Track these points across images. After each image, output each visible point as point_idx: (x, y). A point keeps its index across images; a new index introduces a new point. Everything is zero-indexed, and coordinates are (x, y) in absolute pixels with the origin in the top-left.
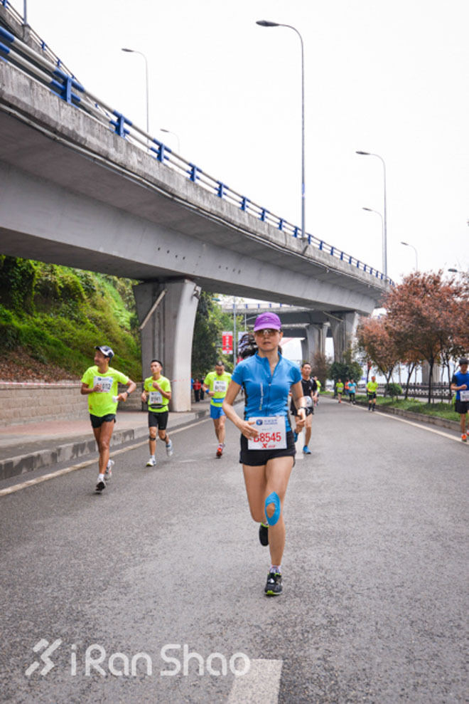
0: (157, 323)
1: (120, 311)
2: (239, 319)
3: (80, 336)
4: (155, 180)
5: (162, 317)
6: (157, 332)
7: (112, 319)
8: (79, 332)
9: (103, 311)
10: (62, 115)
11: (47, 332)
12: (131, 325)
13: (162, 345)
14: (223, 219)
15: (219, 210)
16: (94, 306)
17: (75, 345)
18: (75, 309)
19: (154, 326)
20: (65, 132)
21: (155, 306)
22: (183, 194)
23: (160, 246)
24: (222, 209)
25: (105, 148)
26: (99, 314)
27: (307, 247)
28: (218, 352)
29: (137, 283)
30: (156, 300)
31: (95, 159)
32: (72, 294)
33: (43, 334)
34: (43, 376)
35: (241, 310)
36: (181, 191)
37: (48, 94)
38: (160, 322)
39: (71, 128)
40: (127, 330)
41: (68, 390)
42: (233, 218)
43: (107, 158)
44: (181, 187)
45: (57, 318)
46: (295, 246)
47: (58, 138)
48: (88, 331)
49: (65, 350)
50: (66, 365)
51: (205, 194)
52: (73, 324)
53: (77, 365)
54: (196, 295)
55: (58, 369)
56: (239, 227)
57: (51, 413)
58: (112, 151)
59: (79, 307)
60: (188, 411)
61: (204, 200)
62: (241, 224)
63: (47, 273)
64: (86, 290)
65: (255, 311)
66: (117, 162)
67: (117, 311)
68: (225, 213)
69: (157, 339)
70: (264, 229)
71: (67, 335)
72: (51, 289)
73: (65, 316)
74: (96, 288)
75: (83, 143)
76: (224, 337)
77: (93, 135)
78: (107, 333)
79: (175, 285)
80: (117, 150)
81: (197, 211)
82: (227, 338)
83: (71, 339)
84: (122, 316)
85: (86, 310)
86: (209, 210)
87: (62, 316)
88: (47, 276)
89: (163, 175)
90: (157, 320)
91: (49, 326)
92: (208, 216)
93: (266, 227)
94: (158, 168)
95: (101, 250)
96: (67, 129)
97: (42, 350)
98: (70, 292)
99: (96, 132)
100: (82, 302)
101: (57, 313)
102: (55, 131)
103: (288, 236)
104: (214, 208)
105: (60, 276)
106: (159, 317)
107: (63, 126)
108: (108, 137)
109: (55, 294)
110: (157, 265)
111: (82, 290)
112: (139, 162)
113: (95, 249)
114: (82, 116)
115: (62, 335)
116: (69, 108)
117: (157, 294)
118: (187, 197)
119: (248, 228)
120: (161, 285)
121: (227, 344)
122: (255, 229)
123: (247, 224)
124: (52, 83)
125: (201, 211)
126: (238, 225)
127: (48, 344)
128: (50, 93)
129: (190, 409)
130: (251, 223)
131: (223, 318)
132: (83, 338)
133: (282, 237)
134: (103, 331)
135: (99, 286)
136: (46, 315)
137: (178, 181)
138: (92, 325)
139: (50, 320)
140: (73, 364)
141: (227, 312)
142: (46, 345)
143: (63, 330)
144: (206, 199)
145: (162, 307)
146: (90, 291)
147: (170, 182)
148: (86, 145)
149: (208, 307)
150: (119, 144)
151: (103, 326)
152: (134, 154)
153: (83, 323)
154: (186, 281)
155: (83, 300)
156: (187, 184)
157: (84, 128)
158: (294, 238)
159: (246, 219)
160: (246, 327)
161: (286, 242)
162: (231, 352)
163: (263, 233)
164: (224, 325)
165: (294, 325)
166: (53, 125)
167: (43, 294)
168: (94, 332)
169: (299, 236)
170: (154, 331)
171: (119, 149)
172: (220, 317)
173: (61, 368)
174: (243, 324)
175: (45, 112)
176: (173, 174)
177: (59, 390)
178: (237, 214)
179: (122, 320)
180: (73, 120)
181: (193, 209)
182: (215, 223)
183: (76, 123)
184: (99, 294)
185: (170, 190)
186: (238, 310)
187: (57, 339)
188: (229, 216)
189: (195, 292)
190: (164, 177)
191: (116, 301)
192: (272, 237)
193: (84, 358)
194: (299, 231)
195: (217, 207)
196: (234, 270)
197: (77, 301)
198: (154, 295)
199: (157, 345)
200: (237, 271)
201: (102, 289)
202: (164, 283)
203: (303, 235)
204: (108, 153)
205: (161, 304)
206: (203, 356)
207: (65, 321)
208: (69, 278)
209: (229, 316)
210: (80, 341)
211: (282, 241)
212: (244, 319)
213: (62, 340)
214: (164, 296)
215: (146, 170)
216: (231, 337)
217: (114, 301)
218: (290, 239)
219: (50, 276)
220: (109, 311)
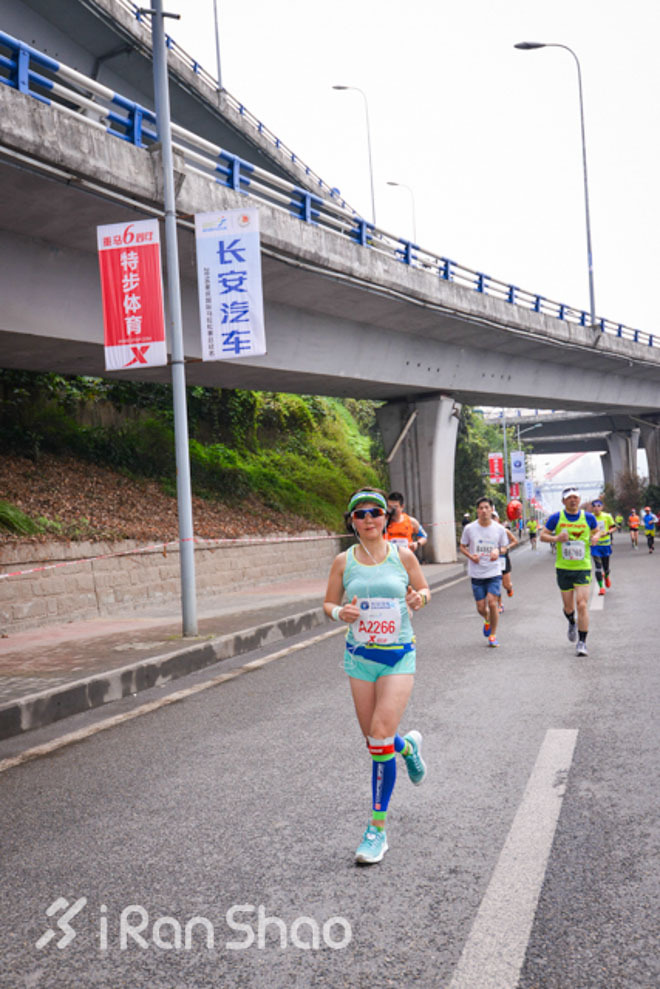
0: (408, 454)
1: (354, 436)
2: (509, 432)
3: (313, 474)
4: (405, 288)
5: (413, 445)
6: (408, 465)
7: (347, 449)
8: (311, 469)
9: (336, 440)
10: (304, 238)
11: (277, 473)
12: (372, 455)
13: (416, 481)
14: (487, 319)
15: (481, 309)
16: (325, 434)
17: (309, 486)
18: (303, 441)
19: (404, 457)
20: (308, 257)
21: (405, 432)
22: (436, 298)
23: (408, 360)
24: (485, 307)
25: (348, 264)
26: (332, 444)
27: (599, 337)
28: (484, 482)
29: (379, 405)
30: (406, 424)
31: (338, 278)
32: (299, 423)
33: (273, 476)
34: (284, 527)
35: (511, 418)
36: (434, 295)
37: (289, 219)
38: (411, 451)
39: (313, 251)
40: (365, 461)
41: (312, 543)
42: (498, 316)
43: (351, 275)
44: (433, 289)
45: (284, 454)
46: (582, 337)
47: (302, 265)
48: (321, 468)
49: (301, 495)
50: (304, 512)
51: (462, 292)
52: (303, 460)
53: (317, 511)
54: (455, 415)
55: (297, 517)
56: (506, 326)
57: (296, 570)
58: (356, 266)
59: (309, 438)
60: (453, 562)
61: (462, 300)
62: (509, 322)
63: (268, 400)
64: (316, 415)
65: (532, 419)
66: (362, 277)
67: (350, 438)
68: (488, 312)
69: (409, 474)
70: (540, 322)
71: (299, 474)
72: (275, 419)
73: (293, 451)
74: (326, 412)
75: (326, 264)
76: (492, 460)
77: (335, 252)
78: (344, 468)
79: (428, 404)
80: (361, 263)
81: (454, 314)
82: (496, 461)
83: (304, 479)
84: (357, 443)
85: (317, 441)
86: (468, 311)
87: (289, 451)
88: (268, 403)
89: (412, 279)
90: (408, 448)
91: (276, 465)
92: (468, 319)
93: (542, 319)
94: (405, 274)
95: (342, 374)
96: (310, 252)
97: (276, 496)
98: (297, 421)
99: (338, 248)
100: (311, 431)
101: (283, 449)
102: (297, 258)
103: (571, 325)
104: (474, 308)
105: (284, 401)
106: (410, 446)
107: (306, 251)
108: (351, 251)
109: (280, 425)
110: (407, 383)
111: (311, 416)
112: (386, 271)
113: (335, 374)
114: (323, 234)
115: (294, 475)
116: (311, 228)
117: (406, 417)
118: (441, 300)
119: (518, 324)
120: (411, 406)
121: (497, 470)
122: (528, 325)
123: (517, 320)
124: (292, 204)
125: (459, 314)
126: (506, 323)
127: (281, 487)
128: (291, 216)
129: (456, 560)
130: (521, 317)
131: (487, 433)
132: (317, 478)
133: (564, 330)
134: (339, 465)
135: (330, 409)
136: (271, 452)
137: (431, 283)
138: (325, 460)
139: (277, 457)
140: (312, 511)
141: (491, 423)
142: (278, 489)
143: (293, 469)
144: (464, 299)
145: (413, 433)
146: (320, 416)
147: (421, 288)
148: (330, 265)
149: (466, 421)
150: (363, 255)
151: (339, 460)
152: (379, 263)
153: (315, 458)
154: (442, 398)
155: (312, 429)
156: (440, 285)
157: (327, 247)
158: (581, 328)
159: (516, 315)
160: (520, 444)
161: (570, 333)
162: (502, 480)
163: (539, 328)
164: (490, 442)
165: (589, 435)
166: (295, 252)
167: (265, 426)
168: (329, 468)
169: (588, 324)
170: (404, 464)
171: (363, 262)
172: (483, 431)
173: (299, 516)
174: (515, 438)
175: (288, 240)
176: (422, 277)
177: (303, 544)
178: (503, 309)
179: (359, 448)
180: (315, 241)
181: (450, 314)
182: (476, 326)
183: (318, 243)
184: (329, 419)
185: (421, 297)
186: (508, 418)
187: (288, 481)
188: (494, 315)
189: (454, 411)
190: (414, 281)
191: (349, 424)
192: (551, 331)
193: (324, 503)
194: (587, 317)
195: (478, 306)
196: (502, 377)
197: (305, 431)
198: (402, 418)
199: (409, 481)
200: (506, 378)
201: (333, 413)
202: (414, 402)
203: (593, 321)
204: (351, 269)
205: (413, 429)
206: (466, 488)
207: (294, 457)
208: (294, 404)
209: (495, 429)
210: (314, 481)
211: (564, 334)
212: (516, 432)
213: (294, 481)
214: (415, 419)
215: (394, 279)
216: (500, 461)
217: (346, 425)
218: (576, 329)
219: (272, 403)
220: (343, 439)
